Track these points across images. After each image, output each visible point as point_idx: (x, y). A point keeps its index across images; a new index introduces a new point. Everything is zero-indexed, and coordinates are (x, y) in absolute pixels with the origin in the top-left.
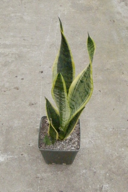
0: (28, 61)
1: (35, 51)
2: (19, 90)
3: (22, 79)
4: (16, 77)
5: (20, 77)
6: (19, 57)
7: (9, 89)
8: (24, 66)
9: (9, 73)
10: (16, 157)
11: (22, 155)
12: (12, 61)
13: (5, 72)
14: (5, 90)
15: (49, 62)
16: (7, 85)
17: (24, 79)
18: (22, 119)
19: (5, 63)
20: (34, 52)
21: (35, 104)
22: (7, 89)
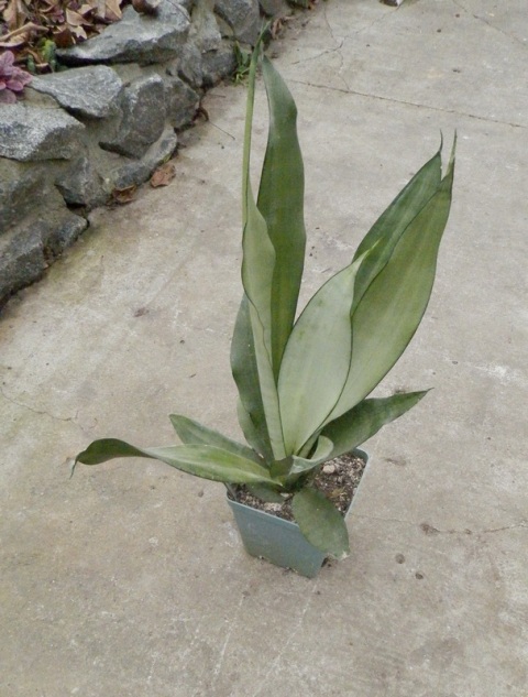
0: (356, 634)
1: (309, 682)
2: (422, 520)
3: (401, 560)
4: (419, 576)
5: (408, 570)
6: (383, 675)
7: (455, 536)
8: (378, 617)
9: (441, 601)
10: (469, 364)
11: (455, 363)
12: (418, 656)
13: (454, 611)
14: (467, 536)
15: (277, 601)
16: (457, 556)
17: (393, 556)
18: (436, 435)
19: (448, 662)
20: (313, 678)
21: (389, 460)
22: (459, 539)
